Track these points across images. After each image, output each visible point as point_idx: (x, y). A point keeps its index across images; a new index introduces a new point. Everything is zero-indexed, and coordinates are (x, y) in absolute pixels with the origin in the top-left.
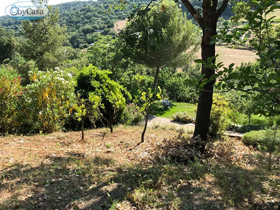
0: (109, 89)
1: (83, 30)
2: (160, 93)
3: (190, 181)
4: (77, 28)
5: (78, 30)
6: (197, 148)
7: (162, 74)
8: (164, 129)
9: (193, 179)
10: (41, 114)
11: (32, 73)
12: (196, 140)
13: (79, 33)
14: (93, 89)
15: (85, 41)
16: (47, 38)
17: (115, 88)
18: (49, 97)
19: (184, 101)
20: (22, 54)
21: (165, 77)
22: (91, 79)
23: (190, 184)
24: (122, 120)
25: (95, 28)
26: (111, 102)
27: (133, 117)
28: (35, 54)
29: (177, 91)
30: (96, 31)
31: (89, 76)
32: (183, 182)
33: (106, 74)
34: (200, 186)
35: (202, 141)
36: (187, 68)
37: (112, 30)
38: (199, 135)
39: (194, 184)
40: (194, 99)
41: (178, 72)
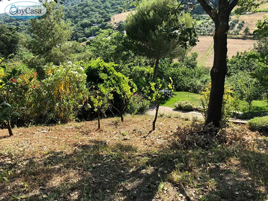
0: (116, 80)
1: (82, 24)
2: (172, 84)
3: (217, 164)
4: (76, 23)
5: (76, 25)
6: (211, 134)
7: (161, 65)
8: (170, 117)
9: (220, 162)
10: (58, 105)
11: (47, 67)
12: (210, 127)
13: (77, 28)
14: (101, 81)
15: (83, 35)
16: (53, 34)
17: (122, 79)
18: (64, 90)
19: (183, 91)
20: (31, 50)
21: (164, 67)
22: (99, 72)
23: (218, 167)
24: (129, 109)
25: (93, 22)
26: (119, 93)
27: (138, 106)
28: (43, 50)
29: (176, 81)
30: (93, 24)
31: (97, 69)
32: (212, 166)
33: (113, 66)
34: (228, 168)
35: (215, 127)
36: (183, 59)
37: (109, 24)
38: (212, 122)
39: (221, 167)
40: (193, 88)
41: (174, 63)
